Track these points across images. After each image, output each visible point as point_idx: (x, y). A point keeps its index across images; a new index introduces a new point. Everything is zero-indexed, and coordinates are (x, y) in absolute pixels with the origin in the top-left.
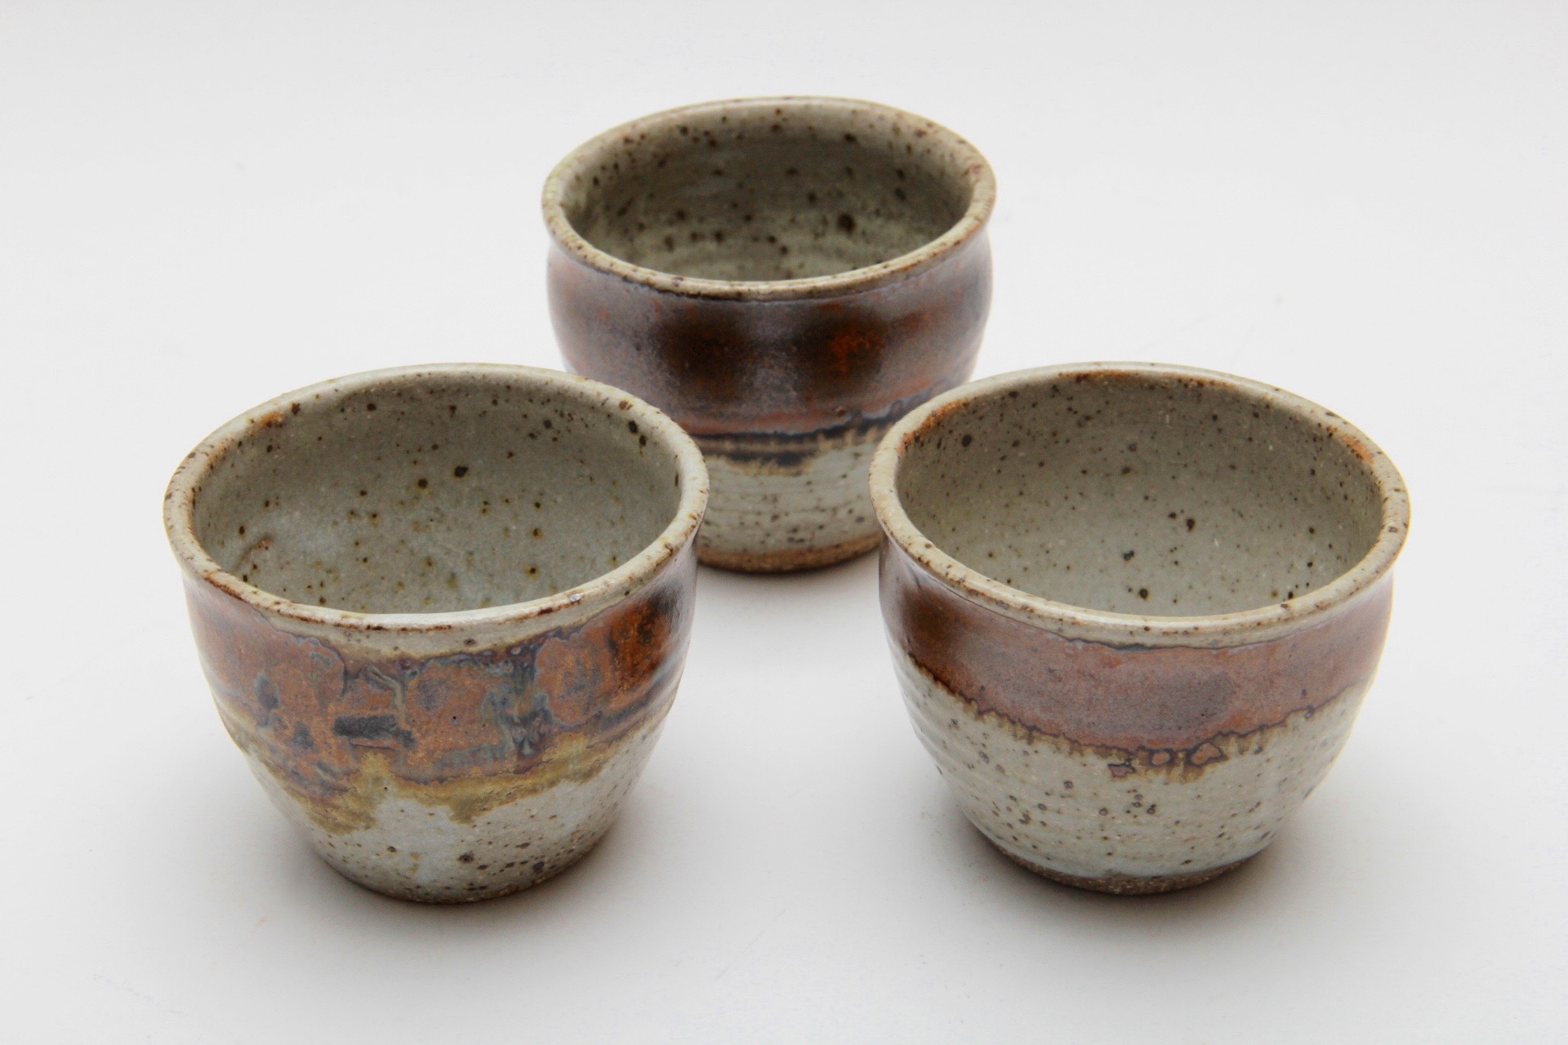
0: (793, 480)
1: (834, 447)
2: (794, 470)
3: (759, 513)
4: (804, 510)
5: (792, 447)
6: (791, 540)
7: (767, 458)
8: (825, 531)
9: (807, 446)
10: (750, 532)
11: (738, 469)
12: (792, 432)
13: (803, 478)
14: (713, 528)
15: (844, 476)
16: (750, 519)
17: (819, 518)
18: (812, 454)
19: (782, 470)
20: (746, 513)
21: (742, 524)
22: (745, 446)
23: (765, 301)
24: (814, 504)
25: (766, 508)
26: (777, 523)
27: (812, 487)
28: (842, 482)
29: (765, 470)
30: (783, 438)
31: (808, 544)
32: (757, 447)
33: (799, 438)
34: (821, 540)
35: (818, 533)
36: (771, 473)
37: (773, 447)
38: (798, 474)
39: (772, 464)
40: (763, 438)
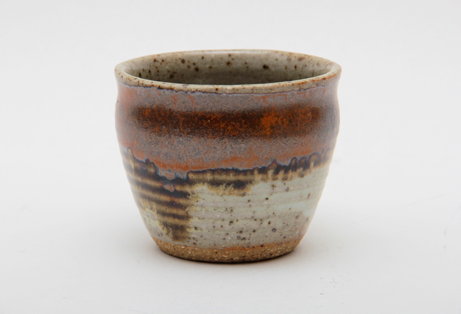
0: (241, 198)
1: (263, 180)
2: (242, 192)
3: (223, 220)
4: (246, 218)
5: (241, 178)
6: (239, 238)
7: (229, 184)
8: (256, 234)
9: (249, 177)
10: (218, 232)
11: (213, 191)
12: (241, 169)
13: (246, 198)
14: (199, 231)
15: (267, 199)
16: (218, 223)
17: (254, 225)
18: (251, 182)
19: (236, 191)
20: (216, 220)
21: (214, 227)
22: (218, 177)
23: (229, 94)
24: (251, 215)
25: (227, 216)
26: (232, 225)
27: (250, 203)
28: (266, 202)
29: (227, 192)
30: (236, 172)
31: (247, 241)
32: (223, 177)
33: (245, 172)
34: (255, 240)
35: (253, 235)
36: (230, 194)
37: (231, 177)
38: (244, 195)
39: (231, 187)
40: (227, 171)
